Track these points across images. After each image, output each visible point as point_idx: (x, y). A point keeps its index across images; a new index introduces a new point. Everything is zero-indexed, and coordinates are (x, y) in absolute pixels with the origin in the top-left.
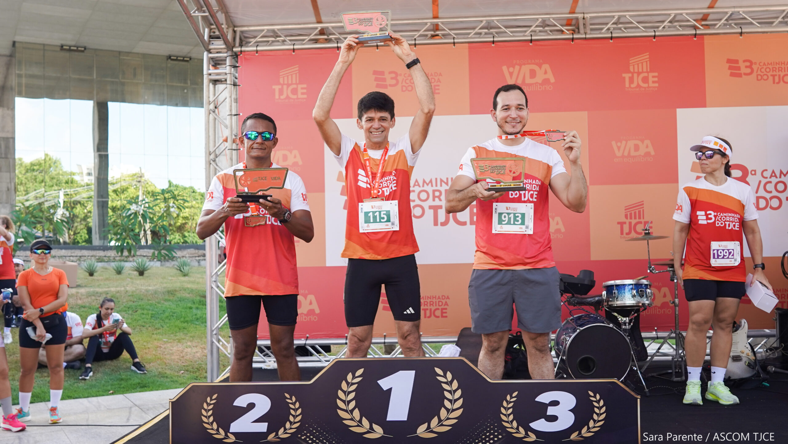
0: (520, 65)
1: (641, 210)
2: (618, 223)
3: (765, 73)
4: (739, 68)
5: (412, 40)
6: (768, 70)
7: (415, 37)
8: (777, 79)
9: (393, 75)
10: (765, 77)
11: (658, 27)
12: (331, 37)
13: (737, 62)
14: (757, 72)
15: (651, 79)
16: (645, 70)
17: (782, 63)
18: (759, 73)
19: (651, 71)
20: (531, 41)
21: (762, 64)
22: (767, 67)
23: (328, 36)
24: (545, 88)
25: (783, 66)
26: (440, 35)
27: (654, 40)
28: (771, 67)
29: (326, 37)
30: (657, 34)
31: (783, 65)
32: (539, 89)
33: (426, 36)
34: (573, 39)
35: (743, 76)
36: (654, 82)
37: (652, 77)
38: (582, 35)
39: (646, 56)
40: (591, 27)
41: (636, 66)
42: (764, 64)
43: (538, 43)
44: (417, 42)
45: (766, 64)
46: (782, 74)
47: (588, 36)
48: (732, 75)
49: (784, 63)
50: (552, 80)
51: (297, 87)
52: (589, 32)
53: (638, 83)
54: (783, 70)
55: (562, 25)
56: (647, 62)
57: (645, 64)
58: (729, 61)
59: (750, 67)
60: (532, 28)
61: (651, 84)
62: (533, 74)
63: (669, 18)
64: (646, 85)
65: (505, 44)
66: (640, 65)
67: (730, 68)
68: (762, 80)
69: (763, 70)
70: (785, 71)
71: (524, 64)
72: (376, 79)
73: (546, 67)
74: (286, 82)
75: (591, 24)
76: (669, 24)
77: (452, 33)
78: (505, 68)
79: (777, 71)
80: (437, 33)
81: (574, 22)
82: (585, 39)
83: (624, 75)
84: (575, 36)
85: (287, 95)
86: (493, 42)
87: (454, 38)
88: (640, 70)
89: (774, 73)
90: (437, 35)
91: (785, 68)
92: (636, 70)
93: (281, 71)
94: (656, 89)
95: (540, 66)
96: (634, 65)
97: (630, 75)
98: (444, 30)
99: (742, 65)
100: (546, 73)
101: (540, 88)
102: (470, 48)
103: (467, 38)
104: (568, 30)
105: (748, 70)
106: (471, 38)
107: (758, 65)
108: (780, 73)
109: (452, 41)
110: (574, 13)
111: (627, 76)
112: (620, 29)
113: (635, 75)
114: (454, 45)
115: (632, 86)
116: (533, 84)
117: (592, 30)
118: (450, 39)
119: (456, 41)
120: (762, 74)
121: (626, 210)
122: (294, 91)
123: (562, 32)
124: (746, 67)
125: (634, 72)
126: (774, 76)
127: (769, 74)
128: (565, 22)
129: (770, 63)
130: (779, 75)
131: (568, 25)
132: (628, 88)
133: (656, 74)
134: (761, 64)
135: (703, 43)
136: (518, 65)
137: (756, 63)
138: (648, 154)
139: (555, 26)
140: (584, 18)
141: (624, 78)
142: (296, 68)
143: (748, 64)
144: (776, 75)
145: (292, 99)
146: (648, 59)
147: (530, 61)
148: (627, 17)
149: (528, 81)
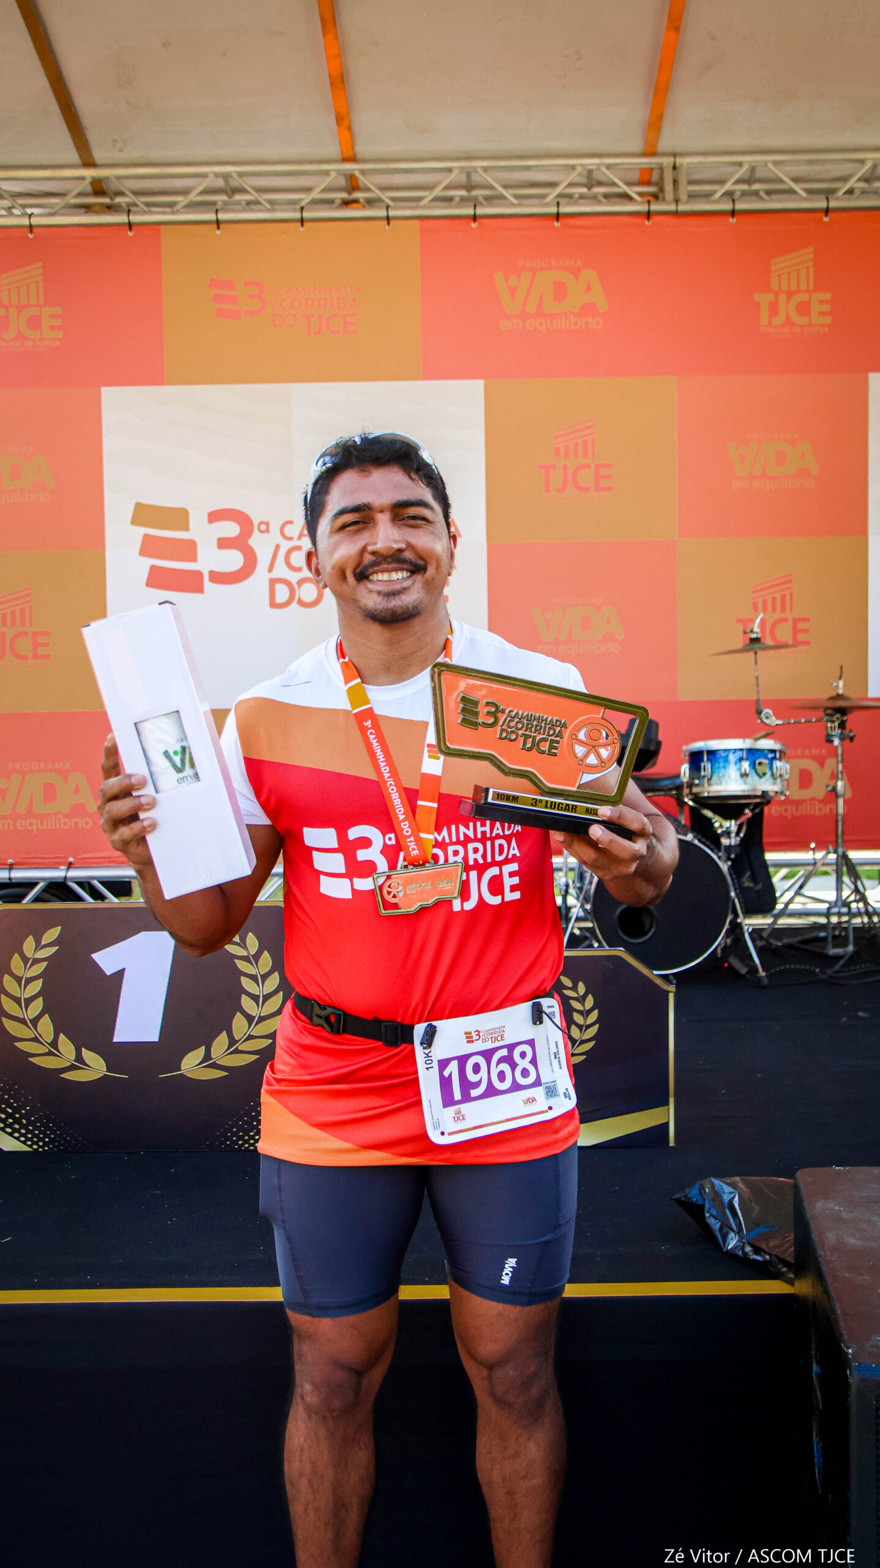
0: (533, 272)
1: (787, 593)
2: (739, 621)
5: (295, 210)
7: (303, 204)
9: (254, 290)
11: (833, 191)
12: (118, 200)
15: (815, 308)
16: (803, 286)
19: (818, 288)
20: (558, 217)
23: (112, 199)
24: (587, 323)
26: (362, 200)
27: (826, 219)
29: (106, 200)
30: (833, 204)
32: (573, 326)
33: (331, 202)
34: (649, 215)
36: (822, 314)
37: (820, 301)
38: (668, 203)
39: (807, 255)
40: (691, 188)
41: (784, 278)
43: (573, 222)
44: (306, 215)
47: (682, 208)
50: (603, 305)
51: (41, 312)
52: (684, 197)
53: (788, 315)
55: (629, 184)
56: (808, 268)
57: (804, 273)
60: (558, 190)
61: (816, 319)
62: (560, 292)
63: (859, 170)
64: (803, 321)
65: (501, 222)
66: (794, 276)
71: (542, 269)
72: (217, 298)
73: (590, 276)
74: (15, 302)
75: (690, 183)
76: (862, 185)
77: (385, 196)
78: (498, 277)
80: (357, 195)
81: (655, 177)
82: (676, 214)
83: (758, 297)
84: (655, 207)
85: (19, 332)
86: (475, 218)
87: (388, 207)
88: (794, 287)
90: (356, 201)
92: (784, 287)
93: (4, 276)
94: (826, 329)
95: (576, 274)
96: (780, 275)
97: (771, 297)
98: (368, 190)
100: (588, 289)
101: (576, 323)
102: (423, 230)
103: (417, 208)
104: (641, 194)
106: (424, 207)
109: (383, 213)
110: (654, 154)
111: (764, 299)
112: (756, 193)
113: (783, 298)
114: (389, 224)
115: (776, 322)
116: (561, 314)
117: (692, 196)
118: (380, 208)
119: (392, 213)
121: (754, 592)
122: (35, 323)
123: (626, 197)
125: (780, 291)
128: (636, 176)
131: (641, 183)
132: (765, 327)
133: (827, 296)
136: (529, 270)
138: (803, 472)
139: (614, 184)
140: (674, 168)
141: (758, 304)
142: (36, 270)
145: (29, 340)
146: (812, 263)
147: (553, 263)
148: (770, 165)
149: (550, 307)
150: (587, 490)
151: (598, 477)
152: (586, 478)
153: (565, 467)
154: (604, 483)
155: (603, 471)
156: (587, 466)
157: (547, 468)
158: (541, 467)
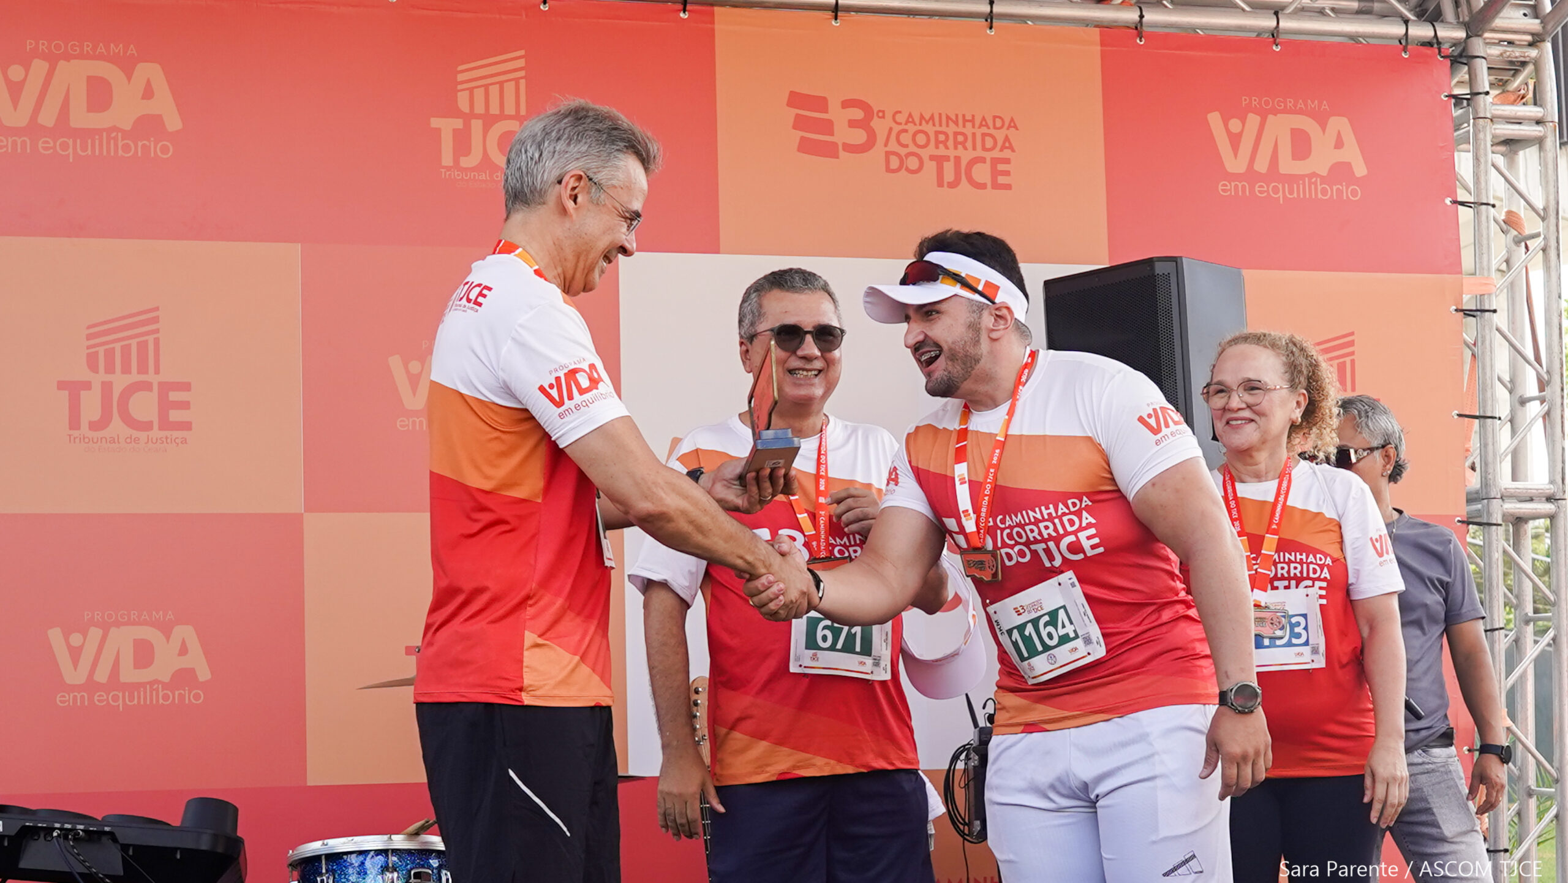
0: (53, 60)
3: (912, 148)
4: (827, 127)
6: (921, 139)
8: (949, 168)
10: (913, 163)
13: (821, 103)
14: (886, 145)
16: (510, 110)
17: (965, 121)
18: (893, 146)
21: (901, 118)
22: (919, 128)
24: (145, 149)
25: (968, 130)
27: (544, 7)
28: (930, 129)
31: (969, 125)
32: (120, 152)
35: (842, 154)
39: (515, 61)
41: (479, 94)
42: (910, 119)
45: (917, 121)
46: (966, 156)
48: (805, 146)
49: (972, 121)
50: (173, 122)
53: (486, 155)
54: (969, 144)
56: (518, 81)
57: (509, 88)
58: (796, 100)
59: (863, 125)
62: (99, 95)
66: (494, 90)
67: (800, 123)
68: (903, 171)
69: (906, 138)
70: (974, 148)
71: (68, 57)
73: (150, 72)
79: (950, 143)
83: (435, 122)
88: (495, 110)
89: (942, 151)
91: (974, 134)
95: (128, 67)
96: (471, 90)
97: (458, 123)
99: (838, 116)
100: (149, 94)
101: (126, 148)
105: (859, 137)
107: (888, 122)
108: (960, 151)
111: (446, 126)
113: (477, 125)
115: (465, 162)
116: (99, 132)
120: (903, 151)
124: (853, 124)
125: (473, 115)
126: (940, 160)
127: (925, 153)
129: (927, 117)
130: (958, 159)
132: (448, 168)
134: (899, 118)
135: (713, 30)
136: (45, 57)
137: (882, 114)
141: (438, 130)
143: (858, 114)
144: (947, 158)
146: (522, 73)
147: (88, 47)
149: (81, 118)
150: (147, 426)
151: (165, 406)
152: (144, 406)
153: (107, 387)
154: (175, 415)
155: (174, 396)
156: (147, 386)
157: (74, 389)
158: (62, 385)
